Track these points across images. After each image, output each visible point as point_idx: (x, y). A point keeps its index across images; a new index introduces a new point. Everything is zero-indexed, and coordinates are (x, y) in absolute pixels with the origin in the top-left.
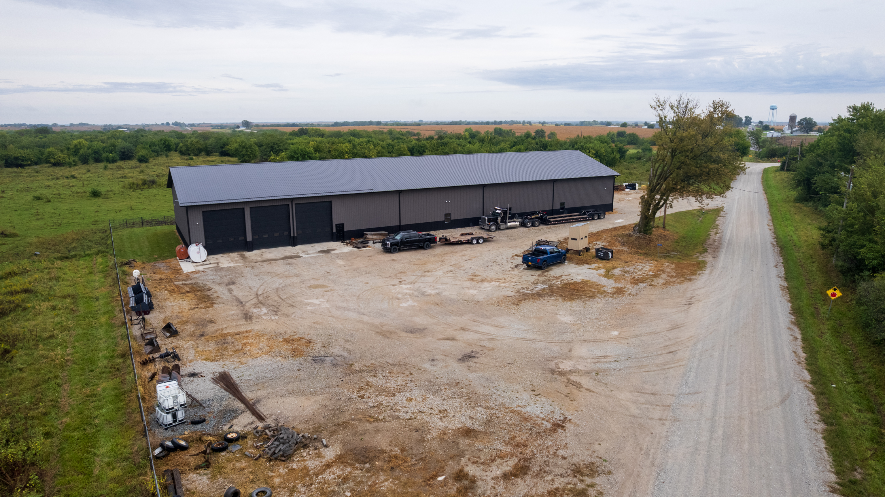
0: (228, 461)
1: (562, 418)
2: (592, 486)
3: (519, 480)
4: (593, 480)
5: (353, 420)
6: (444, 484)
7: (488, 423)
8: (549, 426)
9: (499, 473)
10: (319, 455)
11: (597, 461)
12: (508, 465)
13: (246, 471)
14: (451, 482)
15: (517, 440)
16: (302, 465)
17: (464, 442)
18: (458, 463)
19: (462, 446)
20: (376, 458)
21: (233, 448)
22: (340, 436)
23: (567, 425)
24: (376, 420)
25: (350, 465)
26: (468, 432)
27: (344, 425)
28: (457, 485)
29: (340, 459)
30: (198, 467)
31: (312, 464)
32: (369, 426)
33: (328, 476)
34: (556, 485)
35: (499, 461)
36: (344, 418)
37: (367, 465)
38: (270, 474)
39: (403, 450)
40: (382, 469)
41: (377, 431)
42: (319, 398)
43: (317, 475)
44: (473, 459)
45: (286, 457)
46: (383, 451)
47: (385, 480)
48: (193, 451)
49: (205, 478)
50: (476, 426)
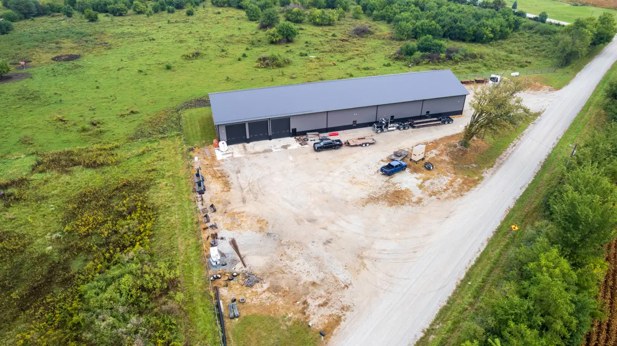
0: (233, 284)
1: (349, 283)
2: (344, 315)
3: (322, 308)
4: (346, 313)
5: (276, 271)
6: (298, 305)
7: (322, 280)
8: (343, 286)
9: (317, 304)
10: (262, 286)
11: (352, 305)
12: (321, 301)
13: (239, 290)
14: (301, 304)
15: (329, 290)
16: (256, 290)
17: (311, 288)
18: (306, 297)
19: (310, 290)
20: (280, 291)
21: (235, 279)
22: (270, 279)
23: (350, 287)
24: (284, 273)
25: (272, 292)
26: (314, 284)
27: (272, 274)
28: (303, 306)
29: (268, 289)
30: (224, 286)
31: (260, 290)
32: (281, 276)
33: (263, 296)
34: (333, 313)
35: (320, 298)
36: (273, 270)
37: (276, 294)
38: (246, 292)
39: (289, 289)
40: (281, 296)
41: (283, 278)
42: (266, 258)
43: (260, 295)
44: (312, 296)
45: (251, 286)
46: (283, 288)
47: (281, 300)
48: (222, 279)
49: (226, 291)
50: (318, 282)
